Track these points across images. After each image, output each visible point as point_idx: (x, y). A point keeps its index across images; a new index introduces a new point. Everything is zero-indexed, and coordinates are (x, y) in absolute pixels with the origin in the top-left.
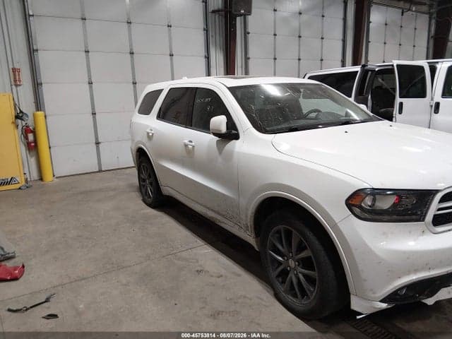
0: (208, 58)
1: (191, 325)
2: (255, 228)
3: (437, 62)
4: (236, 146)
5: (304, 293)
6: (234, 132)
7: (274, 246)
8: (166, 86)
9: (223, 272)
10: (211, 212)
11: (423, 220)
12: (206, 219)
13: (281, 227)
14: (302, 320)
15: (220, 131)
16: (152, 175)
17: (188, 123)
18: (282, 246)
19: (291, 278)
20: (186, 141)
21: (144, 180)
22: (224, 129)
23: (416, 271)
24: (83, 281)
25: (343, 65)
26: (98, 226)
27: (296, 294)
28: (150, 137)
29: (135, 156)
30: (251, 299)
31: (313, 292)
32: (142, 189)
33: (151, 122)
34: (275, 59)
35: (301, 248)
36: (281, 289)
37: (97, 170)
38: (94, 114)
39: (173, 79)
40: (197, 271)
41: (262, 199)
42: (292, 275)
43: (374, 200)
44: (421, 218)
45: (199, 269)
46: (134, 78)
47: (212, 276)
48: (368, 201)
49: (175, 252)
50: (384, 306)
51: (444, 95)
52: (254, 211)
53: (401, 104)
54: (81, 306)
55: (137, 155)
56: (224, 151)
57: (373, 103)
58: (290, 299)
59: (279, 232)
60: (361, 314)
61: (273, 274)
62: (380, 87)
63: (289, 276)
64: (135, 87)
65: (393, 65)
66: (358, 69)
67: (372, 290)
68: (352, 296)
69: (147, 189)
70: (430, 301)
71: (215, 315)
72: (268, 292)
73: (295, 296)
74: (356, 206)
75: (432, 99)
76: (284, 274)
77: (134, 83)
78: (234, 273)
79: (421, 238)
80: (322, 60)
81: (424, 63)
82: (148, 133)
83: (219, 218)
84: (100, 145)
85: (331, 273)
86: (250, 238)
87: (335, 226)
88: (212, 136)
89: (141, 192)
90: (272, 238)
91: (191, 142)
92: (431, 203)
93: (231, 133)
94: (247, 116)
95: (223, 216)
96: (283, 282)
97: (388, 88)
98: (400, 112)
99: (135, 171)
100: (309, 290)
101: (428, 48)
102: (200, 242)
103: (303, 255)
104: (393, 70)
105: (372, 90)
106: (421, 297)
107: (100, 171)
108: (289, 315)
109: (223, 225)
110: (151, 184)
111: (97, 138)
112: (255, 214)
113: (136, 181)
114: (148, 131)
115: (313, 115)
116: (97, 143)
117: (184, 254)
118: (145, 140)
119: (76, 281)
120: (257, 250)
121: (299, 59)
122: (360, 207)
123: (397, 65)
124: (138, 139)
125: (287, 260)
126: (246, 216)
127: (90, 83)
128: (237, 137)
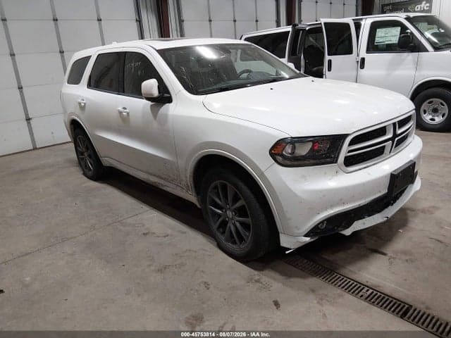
0: (139, 21)
1: (138, 281)
2: (195, 187)
3: (362, 19)
4: (170, 109)
5: (241, 239)
6: (166, 95)
7: (214, 201)
8: (94, 52)
9: (169, 231)
10: (153, 177)
11: (336, 162)
12: (150, 185)
13: (218, 182)
14: (241, 263)
15: (152, 95)
16: (89, 146)
17: (121, 90)
18: (220, 199)
19: (230, 227)
20: (120, 109)
21: (82, 154)
22: (156, 93)
23: (332, 206)
24: (27, 257)
25: (278, 25)
26: (37, 204)
27: (235, 241)
28: (83, 108)
29: (69, 129)
30: (195, 252)
31: (249, 236)
32: (81, 163)
33: (82, 92)
34: (210, 21)
35: (236, 199)
36: (222, 238)
37: (32, 148)
38: (20, 88)
39: (103, 44)
40: (144, 234)
41: (199, 158)
42: (230, 225)
43: (294, 148)
44: (335, 161)
45: (145, 232)
46: (61, 47)
47: (158, 237)
48: (288, 149)
49: (120, 219)
50: (308, 239)
51: (368, 51)
52: (192, 170)
53: (330, 62)
54: (28, 279)
55: (71, 129)
56: (158, 115)
57: (305, 62)
58: (230, 245)
59: (216, 187)
60: (289, 249)
61: (215, 226)
62: (312, 46)
63: (228, 225)
64: (62, 57)
65: (321, 23)
66: (289, 29)
67: (296, 227)
68: (280, 235)
69: (86, 163)
70: (348, 232)
71: (162, 270)
72: (212, 243)
73: (234, 243)
74: (278, 155)
75: (358, 56)
76: (224, 224)
77: (62, 52)
78: (180, 231)
79: (335, 178)
80: (257, 21)
81: (349, 20)
82: (80, 103)
83: (162, 182)
84: (31, 122)
85: (262, 217)
86: (191, 197)
87: (262, 175)
88: (145, 101)
89: (81, 166)
90: (211, 194)
91: (125, 108)
92: (341, 147)
93: (164, 97)
94: (178, 78)
95: (164, 179)
96: (224, 233)
97: (319, 46)
98: (330, 69)
99: (72, 145)
100: (246, 235)
101: (357, 6)
102: (145, 208)
103: (238, 204)
104: (321, 28)
105: (304, 48)
106: (340, 229)
107: (35, 149)
108: (231, 260)
109: (165, 188)
110: (90, 156)
111: (27, 114)
112: (194, 174)
113: (74, 155)
114: (79, 100)
115: (245, 75)
116: (28, 119)
117: (130, 221)
118: (78, 111)
119: (19, 257)
120: (199, 206)
121: (235, 21)
122: (282, 155)
123: (325, 23)
124: (70, 110)
125: (226, 211)
126: (186, 177)
127: (13, 55)
128: (169, 100)
